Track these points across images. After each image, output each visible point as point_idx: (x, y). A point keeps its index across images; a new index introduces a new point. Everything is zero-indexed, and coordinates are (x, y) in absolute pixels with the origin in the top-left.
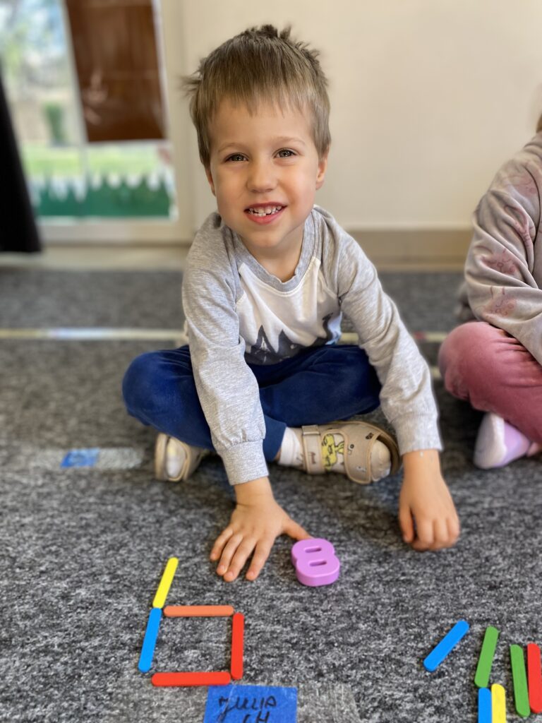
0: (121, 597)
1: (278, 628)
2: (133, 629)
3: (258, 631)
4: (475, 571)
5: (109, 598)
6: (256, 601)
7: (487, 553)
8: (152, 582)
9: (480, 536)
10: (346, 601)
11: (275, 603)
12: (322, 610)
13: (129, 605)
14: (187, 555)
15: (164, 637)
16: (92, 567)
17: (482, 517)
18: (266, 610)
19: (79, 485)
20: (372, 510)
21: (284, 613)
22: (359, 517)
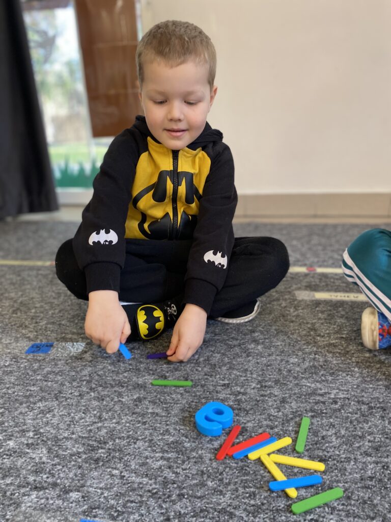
0: (37, 448)
1: (145, 480)
2: (39, 473)
3: (130, 481)
4: (311, 446)
5: (28, 449)
6: (135, 458)
7: (324, 433)
8: (63, 439)
9: (322, 419)
10: (203, 463)
11: (148, 460)
12: (182, 469)
13: (41, 455)
14: (94, 421)
15: (59, 481)
16: (24, 425)
17: (327, 405)
18: (140, 466)
19: (33, 367)
20: (241, 394)
21: (153, 469)
22: (230, 399)
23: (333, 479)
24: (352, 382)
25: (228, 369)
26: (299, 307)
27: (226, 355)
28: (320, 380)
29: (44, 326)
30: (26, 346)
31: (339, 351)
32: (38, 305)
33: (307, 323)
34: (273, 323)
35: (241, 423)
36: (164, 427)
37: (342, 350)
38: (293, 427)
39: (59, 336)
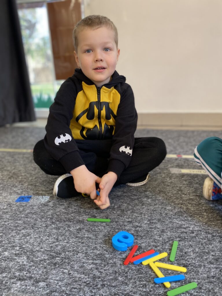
0: (21, 256)
1: (83, 276)
2: (22, 271)
3: (74, 276)
4: (178, 258)
5: (16, 257)
6: (77, 263)
7: (186, 250)
8: (36, 251)
9: (185, 242)
10: (116, 266)
11: (84, 265)
12: (104, 270)
13: (23, 260)
14: (54, 241)
15: (33, 276)
16: (14, 243)
17: (188, 234)
18: (80, 268)
19: (20, 210)
20: (138, 227)
21: (87, 269)
22: (132, 230)
23: (191, 277)
24: (202, 221)
25: (131, 213)
26: (172, 177)
27: (130, 204)
28: (184, 219)
29: (26, 186)
30: (16, 198)
31: (195, 203)
32: (23, 174)
33: (177, 187)
34: (157, 186)
35: (138, 244)
36: (94, 245)
37: (197, 202)
38: (168, 247)
39: (35, 192)
